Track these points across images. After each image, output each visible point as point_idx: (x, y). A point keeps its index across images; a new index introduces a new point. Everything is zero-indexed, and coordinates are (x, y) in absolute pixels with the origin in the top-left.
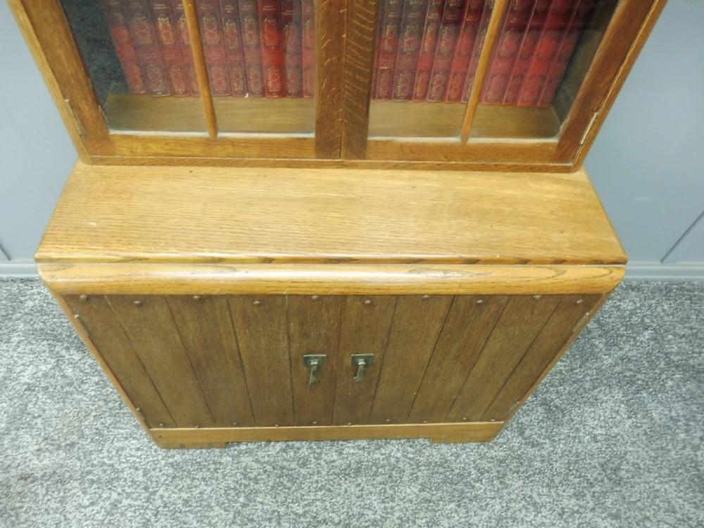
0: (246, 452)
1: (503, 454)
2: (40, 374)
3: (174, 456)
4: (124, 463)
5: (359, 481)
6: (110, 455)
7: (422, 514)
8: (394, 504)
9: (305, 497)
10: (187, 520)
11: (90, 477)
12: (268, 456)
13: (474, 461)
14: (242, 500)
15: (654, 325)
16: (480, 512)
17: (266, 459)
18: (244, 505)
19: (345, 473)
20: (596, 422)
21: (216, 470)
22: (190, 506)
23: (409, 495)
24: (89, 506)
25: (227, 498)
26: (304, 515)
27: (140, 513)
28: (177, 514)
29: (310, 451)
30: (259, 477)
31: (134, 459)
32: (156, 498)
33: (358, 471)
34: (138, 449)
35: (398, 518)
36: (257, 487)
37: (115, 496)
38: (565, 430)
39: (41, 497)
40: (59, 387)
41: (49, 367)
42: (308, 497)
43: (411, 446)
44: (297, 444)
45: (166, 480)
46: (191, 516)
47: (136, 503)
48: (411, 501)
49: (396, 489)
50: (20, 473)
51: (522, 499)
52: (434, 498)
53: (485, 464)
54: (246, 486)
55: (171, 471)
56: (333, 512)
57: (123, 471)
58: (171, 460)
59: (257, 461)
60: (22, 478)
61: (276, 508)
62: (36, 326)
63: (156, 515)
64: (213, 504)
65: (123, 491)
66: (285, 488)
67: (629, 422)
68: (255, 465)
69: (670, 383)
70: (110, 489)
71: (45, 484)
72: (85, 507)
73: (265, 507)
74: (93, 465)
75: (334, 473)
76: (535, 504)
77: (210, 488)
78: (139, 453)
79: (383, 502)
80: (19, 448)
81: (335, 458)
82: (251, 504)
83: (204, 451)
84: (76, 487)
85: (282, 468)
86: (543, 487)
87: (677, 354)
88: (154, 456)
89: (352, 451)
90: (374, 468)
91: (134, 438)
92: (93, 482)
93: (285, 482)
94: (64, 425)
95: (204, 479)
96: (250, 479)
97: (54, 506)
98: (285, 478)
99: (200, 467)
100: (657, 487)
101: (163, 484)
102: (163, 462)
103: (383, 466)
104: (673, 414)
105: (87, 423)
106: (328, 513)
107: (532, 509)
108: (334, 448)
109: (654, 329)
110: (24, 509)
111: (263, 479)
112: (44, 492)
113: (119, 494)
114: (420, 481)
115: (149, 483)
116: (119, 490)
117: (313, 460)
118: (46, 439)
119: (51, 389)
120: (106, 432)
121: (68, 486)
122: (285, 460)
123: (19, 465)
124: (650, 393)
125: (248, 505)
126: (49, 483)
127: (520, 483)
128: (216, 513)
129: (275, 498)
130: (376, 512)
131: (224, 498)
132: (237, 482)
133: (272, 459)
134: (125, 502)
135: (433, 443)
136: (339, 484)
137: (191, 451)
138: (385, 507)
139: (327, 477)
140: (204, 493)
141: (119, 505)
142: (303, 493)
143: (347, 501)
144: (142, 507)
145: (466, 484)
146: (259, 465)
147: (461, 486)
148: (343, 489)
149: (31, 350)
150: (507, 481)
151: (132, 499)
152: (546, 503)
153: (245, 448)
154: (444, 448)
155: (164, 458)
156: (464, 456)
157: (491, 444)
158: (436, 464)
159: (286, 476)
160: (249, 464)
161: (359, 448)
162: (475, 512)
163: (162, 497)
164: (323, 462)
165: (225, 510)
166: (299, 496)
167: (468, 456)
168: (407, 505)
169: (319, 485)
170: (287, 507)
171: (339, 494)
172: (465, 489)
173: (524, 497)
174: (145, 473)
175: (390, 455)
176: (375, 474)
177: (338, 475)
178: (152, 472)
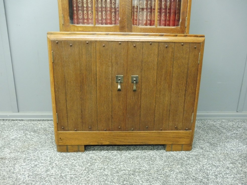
1: (196, 154)
2: (18, 137)
4: (43, 155)
5: (138, 160)
6: (38, 154)
7: (166, 168)
8: (153, 166)
9: (116, 164)
10: (65, 169)
11: (28, 159)
12: (101, 154)
13: (185, 155)
14: (89, 164)
15: (243, 127)
17: (100, 155)
18: (90, 166)
19: (133, 158)
20: (231, 146)
21: (79, 157)
22: (68, 166)
23: (159, 163)
24: (25, 165)
25: (83, 164)
26: (115, 168)
28: (62, 168)
29: (117, 153)
30: (97, 159)
31: (47, 155)
32: (53, 164)
33: (137, 158)
34: (49, 152)
35: (156, 169)
36: (95, 161)
37: (37, 163)
38: (219, 148)
39: (6, 163)
40: (24, 139)
41: (22, 136)
42: (117, 164)
43: (158, 152)
44: (113, 151)
45: (59, 159)
46: (67, 169)
47: (45, 165)
48: (161, 165)
49: (154, 162)
52: (171, 164)
54: (91, 161)
55: (61, 157)
56: (128, 168)
57: (42, 157)
58: (62, 155)
59: (96, 155)
60: (1, 158)
61: (103, 167)
62: (20, 128)
63: (52, 168)
64: (77, 165)
65: (40, 162)
66: (107, 162)
67: (245, 146)
70: (35, 161)
71: (9, 160)
72: (23, 166)
73: (99, 166)
74: (30, 156)
75: (128, 158)
77: (76, 162)
78: (49, 153)
81: (128, 155)
82: (93, 165)
83: (75, 153)
84: (22, 161)
86: (216, 161)
88: (55, 154)
89: (134, 153)
90: (144, 157)
91: (48, 150)
92: (29, 160)
94: (22, 147)
95: (74, 159)
96: (93, 159)
97: (11, 165)
99: (73, 156)
101: (57, 160)
102: (59, 155)
103: (148, 157)
105: (31, 147)
106: (126, 168)
107: (214, 167)
108: (127, 152)
111: (98, 159)
112: (8, 162)
113: (38, 163)
114: (164, 160)
115: (51, 160)
116: (39, 162)
118: (15, 150)
119: (21, 140)
120: (38, 148)
121: (19, 161)
122: (108, 155)
125: (91, 166)
126: (11, 160)
127: (206, 160)
128: (78, 168)
129: (103, 164)
130: (146, 168)
131: (81, 164)
132: (88, 160)
133: (102, 155)
134: (40, 165)
135: (167, 151)
136: (130, 161)
137: (70, 153)
138: (150, 167)
139: (125, 159)
140: (73, 163)
141: (38, 165)
142: (114, 163)
143: (133, 165)
144: (47, 166)
145: (183, 161)
146: (97, 156)
147: (181, 161)
148: (131, 162)
149: (17, 132)
150: (200, 160)
151: (44, 164)
152: (220, 165)
153: (92, 152)
154: (172, 152)
155: (59, 154)
156: (181, 154)
157: (190, 151)
158: (169, 156)
159: (108, 159)
160: (93, 156)
161: (137, 152)
162: (189, 168)
163: (56, 164)
164: (123, 156)
165: (82, 167)
166: (113, 163)
167: (182, 154)
168: (159, 166)
169: (122, 161)
170: (108, 166)
171: (130, 163)
172: (183, 162)
173: (209, 164)
174: (51, 158)
175: (150, 154)
176: (145, 158)
177: (129, 159)
178: (53, 158)
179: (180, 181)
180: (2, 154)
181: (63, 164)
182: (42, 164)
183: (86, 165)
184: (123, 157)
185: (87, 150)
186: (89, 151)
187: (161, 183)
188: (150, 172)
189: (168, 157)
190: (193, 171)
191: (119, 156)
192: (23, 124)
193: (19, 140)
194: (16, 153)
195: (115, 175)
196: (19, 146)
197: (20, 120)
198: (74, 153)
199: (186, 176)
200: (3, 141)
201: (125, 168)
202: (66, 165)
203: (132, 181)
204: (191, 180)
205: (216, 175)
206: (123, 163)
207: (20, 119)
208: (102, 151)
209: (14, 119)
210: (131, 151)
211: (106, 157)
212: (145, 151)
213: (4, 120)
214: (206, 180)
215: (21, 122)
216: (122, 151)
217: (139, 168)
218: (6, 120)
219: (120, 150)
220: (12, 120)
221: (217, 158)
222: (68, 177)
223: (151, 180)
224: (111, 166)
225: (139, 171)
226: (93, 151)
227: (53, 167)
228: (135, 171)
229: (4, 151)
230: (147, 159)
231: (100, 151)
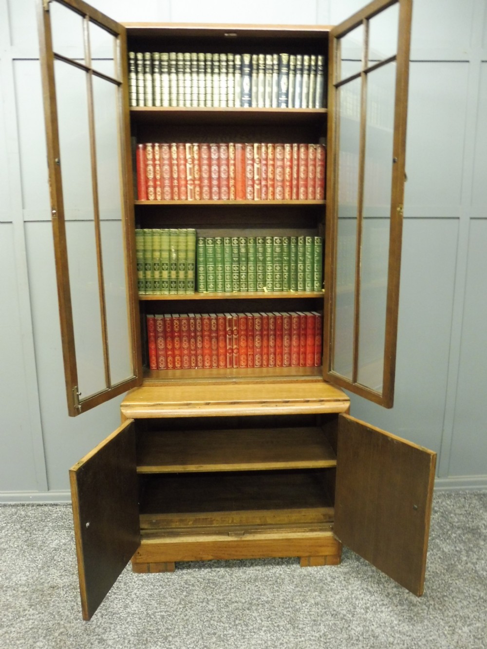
0: (187, 574)
1: (347, 570)
2: (61, 544)
3: (143, 576)
5: (257, 584)
7: (297, 597)
8: (279, 594)
9: (224, 592)
10: (151, 603)
12: (200, 575)
13: (329, 574)
14: (185, 593)
15: (441, 511)
16: (334, 596)
18: (186, 596)
19: (248, 581)
21: (169, 581)
22: (154, 597)
23: (288, 589)
25: (176, 593)
26: (223, 599)
27: (122, 601)
28: (146, 601)
29: (226, 572)
30: (195, 584)
32: (132, 594)
33: (255, 580)
35: (282, 600)
36: (194, 588)
39: (62, 595)
41: (67, 540)
42: (226, 592)
43: (288, 569)
44: (218, 569)
45: (138, 586)
46: (154, 602)
47: (120, 597)
48: (290, 592)
49: (280, 587)
50: (50, 585)
51: (361, 589)
52: (304, 590)
53: (336, 575)
54: (187, 588)
55: (141, 583)
56: (241, 598)
58: (141, 578)
59: (194, 577)
60: (51, 587)
61: (206, 597)
62: (59, 524)
63: (132, 602)
64: (167, 596)
66: (211, 588)
68: (192, 579)
69: (454, 535)
71: (65, 590)
73: (199, 597)
75: (241, 581)
76: (370, 592)
77: (165, 589)
80: (49, 574)
81: (241, 575)
83: (161, 574)
86: (374, 584)
87: (458, 522)
88: (130, 577)
89: (252, 572)
90: (266, 578)
93: (211, 586)
95: (160, 585)
96: (189, 585)
97: (71, 599)
99: (159, 580)
100: (450, 582)
101: (136, 588)
102: (136, 579)
103: (272, 577)
107: (368, 594)
108: (241, 571)
109: (442, 513)
110: (53, 600)
111: (197, 585)
112: (64, 593)
114: (295, 583)
115: (128, 588)
117: (228, 576)
119: (68, 550)
122: (211, 576)
123: (49, 582)
124: (442, 540)
125: (189, 596)
126: (67, 589)
127: (359, 582)
128: (169, 600)
129: (205, 592)
130: (268, 597)
131: (173, 593)
132: (182, 586)
133: (203, 576)
134: (113, 596)
135: (302, 566)
136: (244, 586)
137: (153, 574)
138: (273, 595)
139: (237, 583)
140: (161, 592)
141: (110, 598)
142: (222, 590)
143: (249, 593)
144: (124, 599)
145: (324, 584)
146: (195, 579)
147: (321, 585)
148: (247, 588)
149: (56, 534)
150: (350, 582)
151: (117, 595)
152: (377, 591)
153: (186, 572)
154: (309, 569)
155: (136, 577)
156: (322, 572)
157: (339, 566)
158: (305, 575)
159: (212, 583)
160: (189, 578)
161: (256, 570)
162: (331, 596)
163: (135, 594)
164: (234, 577)
165: (174, 598)
166: (220, 591)
167: (324, 572)
168: (287, 594)
169: (232, 587)
170: (213, 596)
171: (245, 590)
172: (324, 586)
173: (363, 589)
174: (125, 584)
175: (275, 572)
176: (267, 581)
177: (244, 582)
178: (130, 584)
179: (314, 619)
180: (49, 579)
181: (146, 594)
182: (116, 596)
183: (181, 594)
184: (234, 579)
185: (178, 569)
186: (181, 569)
187: (287, 622)
188: (273, 604)
189: (303, 578)
190: (335, 602)
191: (228, 578)
192: (59, 514)
193: (66, 550)
194: (71, 577)
195: (223, 610)
196: (70, 563)
197: (52, 505)
198: (159, 575)
199: (324, 611)
200: (40, 553)
201: (237, 599)
202: (151, 595)
203: (247, 619)
204: (329, 617)
205: (367, 608)
206: (235, 589)
207: (52, 502)
208: (201, 569)
209: (41, 503)
210: (246, 567)
211: (209, 580)
212: (269, 567)
213: (23, 505)
214: (350, 616)
215: (54, 509)
216: (233, 569)
217: (257, 598)
218: (28, 505)
219: (229, 567)
220: (38, 505)
221: (377, 578)
222: (158, 615)
223: (274, 617)
224: (217, 596)
225: (257, 603)
226: (188, 569)
227: (133, 599)
228: (251, 604)
229: (51, 573)
230: (270, 583)
231: (198, 568)
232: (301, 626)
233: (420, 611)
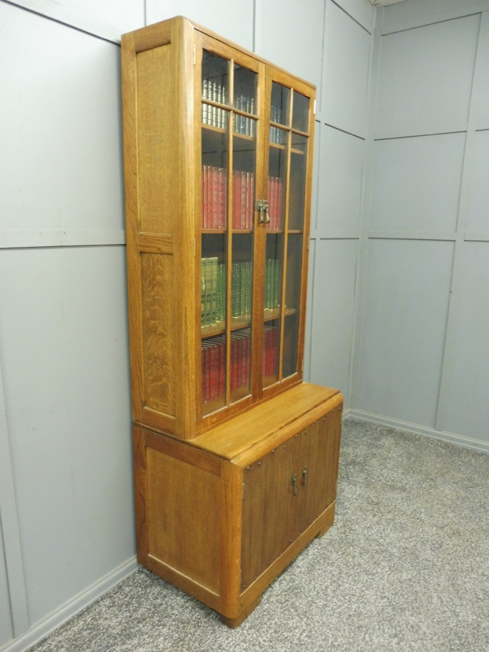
0: (269, 597)
1: (341, 524)
3: (245, 626)
5: (317, 568)
7: (347, 558)
8: (336, 564)
9: (310, 588)
10: (285, 636)
12: (278, 590)
13: (338, 532)
14: (292, 610)
16: (360, 542)
17: (279, 592)
18: (296, 611)
19: (310, 570)
20: (350, 495)
21: (268, 612)
22: (279, 631)
23: (336, 557)
25: (287, 615)
26: (318, 593)
28: (280, 638)
29: (288, 576)
30: (286, 599)
31: (232, 643)
32: (263, 643)
33: (312, 566)
34: (227, 639)
35: (343, 566)
36: (290, 602)
38: (346, 503)
43: (315, 545)
44: (281, 578)
45: (256, 635)
46: (285, 634)
48: (339, 558)
49: (330, 559)
51: (364, 529)
52: (344, 551)
53: (343, 530)
54: (287, 606)
55: (253, 630)
56: (324, 583)
58: (247, 628)
59: (278, 595)
61: (307, 601)
63: (273, 648)
64: (286, 622)
66: (300, 593)
67: (358, 487)
68: (279, 597)
73: (303, 604)
75: (307, 573)
76: (369, 527)
77: (276, 619)
78: (230, 639)
79: (333, 566)
81: (300, 570)
82: (298, 608)
83: (254, 612)
85: (289, 589)
86: (363, 522)
88: (238, 634)
89: (301, 563)
90: (315, 561)
91: (219, 637)
93: (297, 591)
95: (269, 619)
96: (285, 602)
98: (295, 591)
99: (261, 618)
100: (387, 497)
101: (257, 637)
102: (245, 631)
103: (317, 557)
104: (364, 477)
107: (370, 529)
108: (295, 568)
111: (289, 598)
114: (333, 551)
115: (252, 642)
117: (294, 577)
122: (286, 586)
124: (351, 477)
127: (357, 526)
128: (292, 623)
129: (301, 598)
130: (336, 571)
132: (282, 607)
133: (281, 590)
135: (320, 538)
136: (313, 575)
137: (249, 617)
138: (335, 567)
139: (307, 577)
142: (307, 588)
143: (323, 576)
147: (345, 541)
148: (317, 575)
150: (353, 529)
152: (371, 524)
153: (267, 596)
154: (325, 536)
155: (242, 630)
157: (334, 524)
158: (329, 542)
160: (276, 599)
161: (302, 560)
162: (359, 544)
164: (298, 575)
165: (292, 619)
166: (307, 590)
167: (334, 533)
168: (340, 560)
169: (308, 581)
170: (310, 596)
171: (318, 577)
172: (347, 541)
174: (244, 642)
175: (314, 553)
177: (309, 573)
178: (247, 638)
179: (373, 562)
181: (271, 634)
183: (291, 613)
184: (302, 576)
187: (366, 575)
188: (345, 572)
189: (331, 545)
190: (365, 545)
191: (296, 578)
195: (329, 599)
197: (40, 644)
198: (254, 614)
199: (369, 554)
201: (323, 586)
202: (276, 631)
203: (348, 591)
204: (376, 555)
205: (381, 537)
206: (312, 581)
208: (272, 586)
210: (294, 562)
212: (305, 553)
214: (382, 547)
217: (332, 576)
221: (360, 517)
222: (304, 638)
223: (357, 578)
224: (312, 594)
225: (336, 578)
227: (270, 646)
228: (335, 582)
230: (321, 561)
231: (270, 588)
232: (374, 571)
233: (400, 521)
